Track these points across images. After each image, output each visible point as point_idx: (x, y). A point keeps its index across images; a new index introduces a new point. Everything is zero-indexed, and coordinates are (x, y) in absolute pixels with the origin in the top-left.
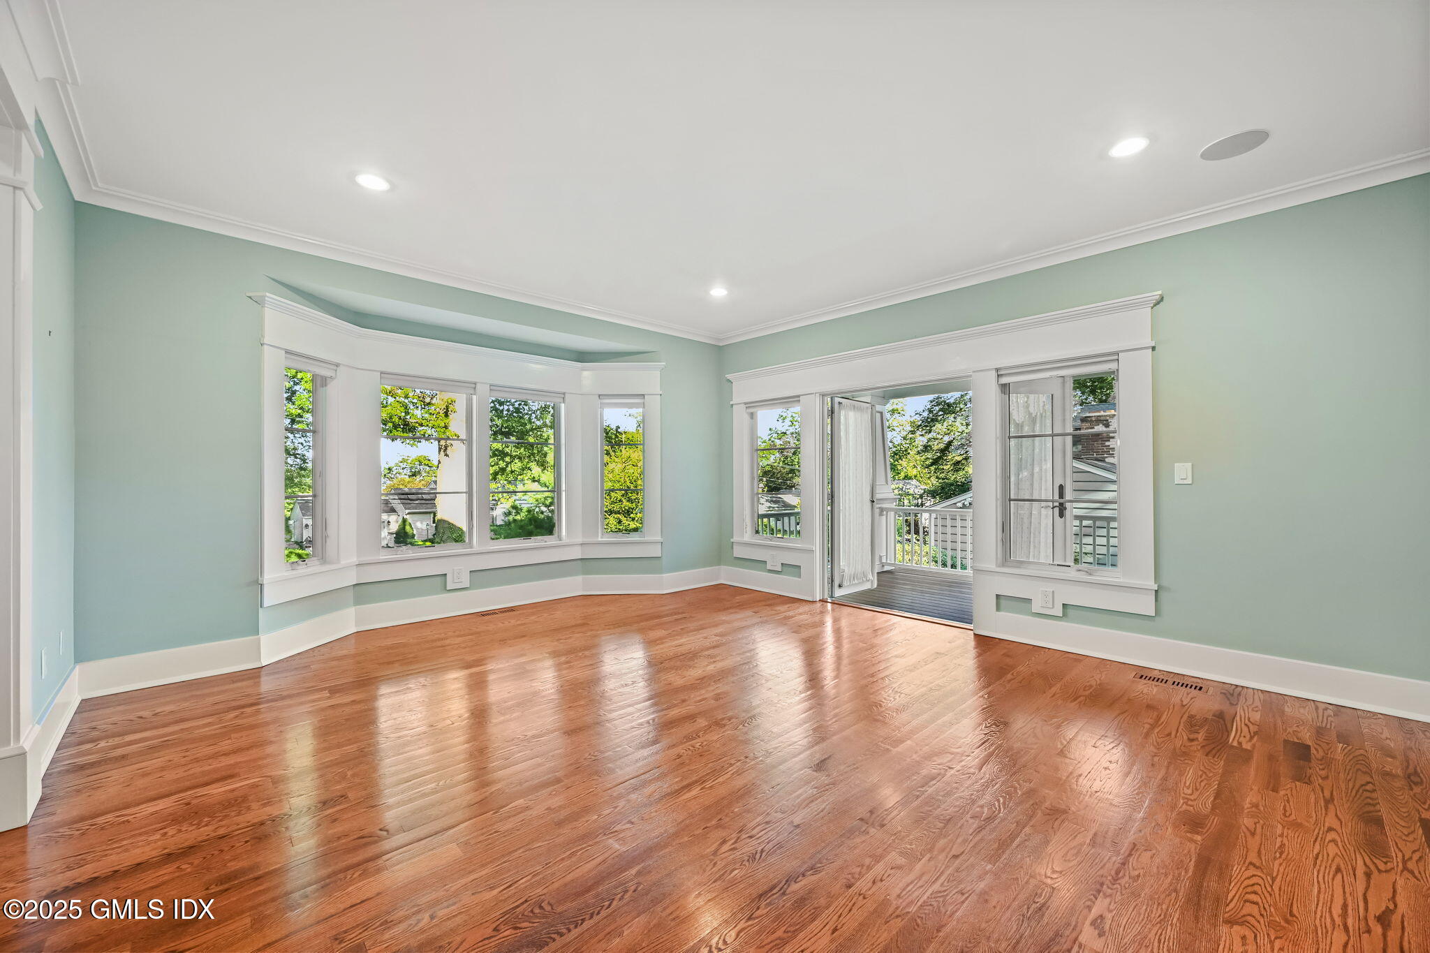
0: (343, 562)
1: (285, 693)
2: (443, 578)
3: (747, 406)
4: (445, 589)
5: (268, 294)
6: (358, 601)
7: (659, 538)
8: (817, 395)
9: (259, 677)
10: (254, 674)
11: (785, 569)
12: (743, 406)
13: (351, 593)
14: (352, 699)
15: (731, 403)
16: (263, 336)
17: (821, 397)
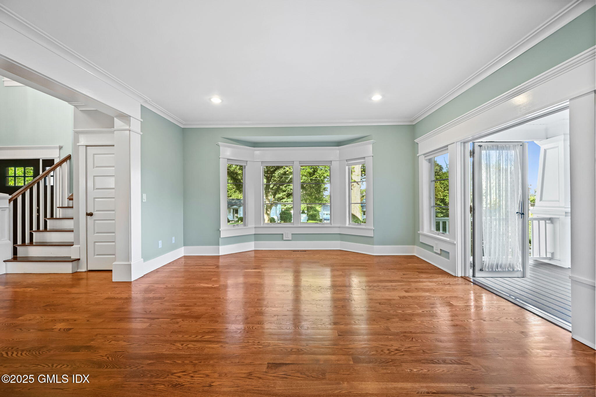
0: (249, 226)
1: (209, 264)
2: (282, 235)
3: (425, 156)
4: (283, 240)
5: (219, 143)
6: (256, 240)
7: (372, 228)
8: (459, 143)
9: (219, 258)
10: (218, 257)
11: (443, 253)
12: (423, 156)
13: (253, 237)
14: (214, 271)
15: (418, 155)
16: (220, 156)
17: (463, 144)
